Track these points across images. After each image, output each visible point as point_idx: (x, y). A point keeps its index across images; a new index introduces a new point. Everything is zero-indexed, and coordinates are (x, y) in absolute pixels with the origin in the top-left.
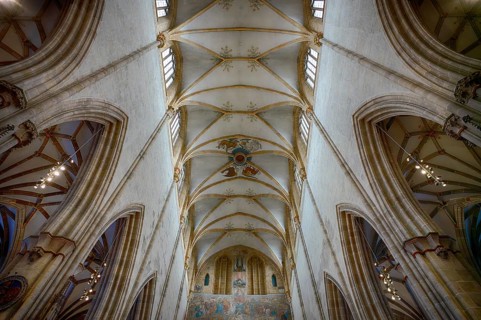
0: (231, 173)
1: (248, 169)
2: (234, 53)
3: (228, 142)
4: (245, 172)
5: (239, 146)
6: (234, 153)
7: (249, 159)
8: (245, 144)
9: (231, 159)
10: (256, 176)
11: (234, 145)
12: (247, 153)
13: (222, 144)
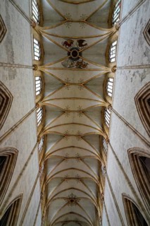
0: (81, 42)
1: (70, 45)
2: (76, 114)
3: (81, 66)
4: (72, 43)
5: (75, 62)
6: (78, 58)
7: (69, 54)
8: (72, 64)
9: (80, 54)
10: (64, 40)
11: (78, 63)
12: (71, 58)
13: (85, 66)
